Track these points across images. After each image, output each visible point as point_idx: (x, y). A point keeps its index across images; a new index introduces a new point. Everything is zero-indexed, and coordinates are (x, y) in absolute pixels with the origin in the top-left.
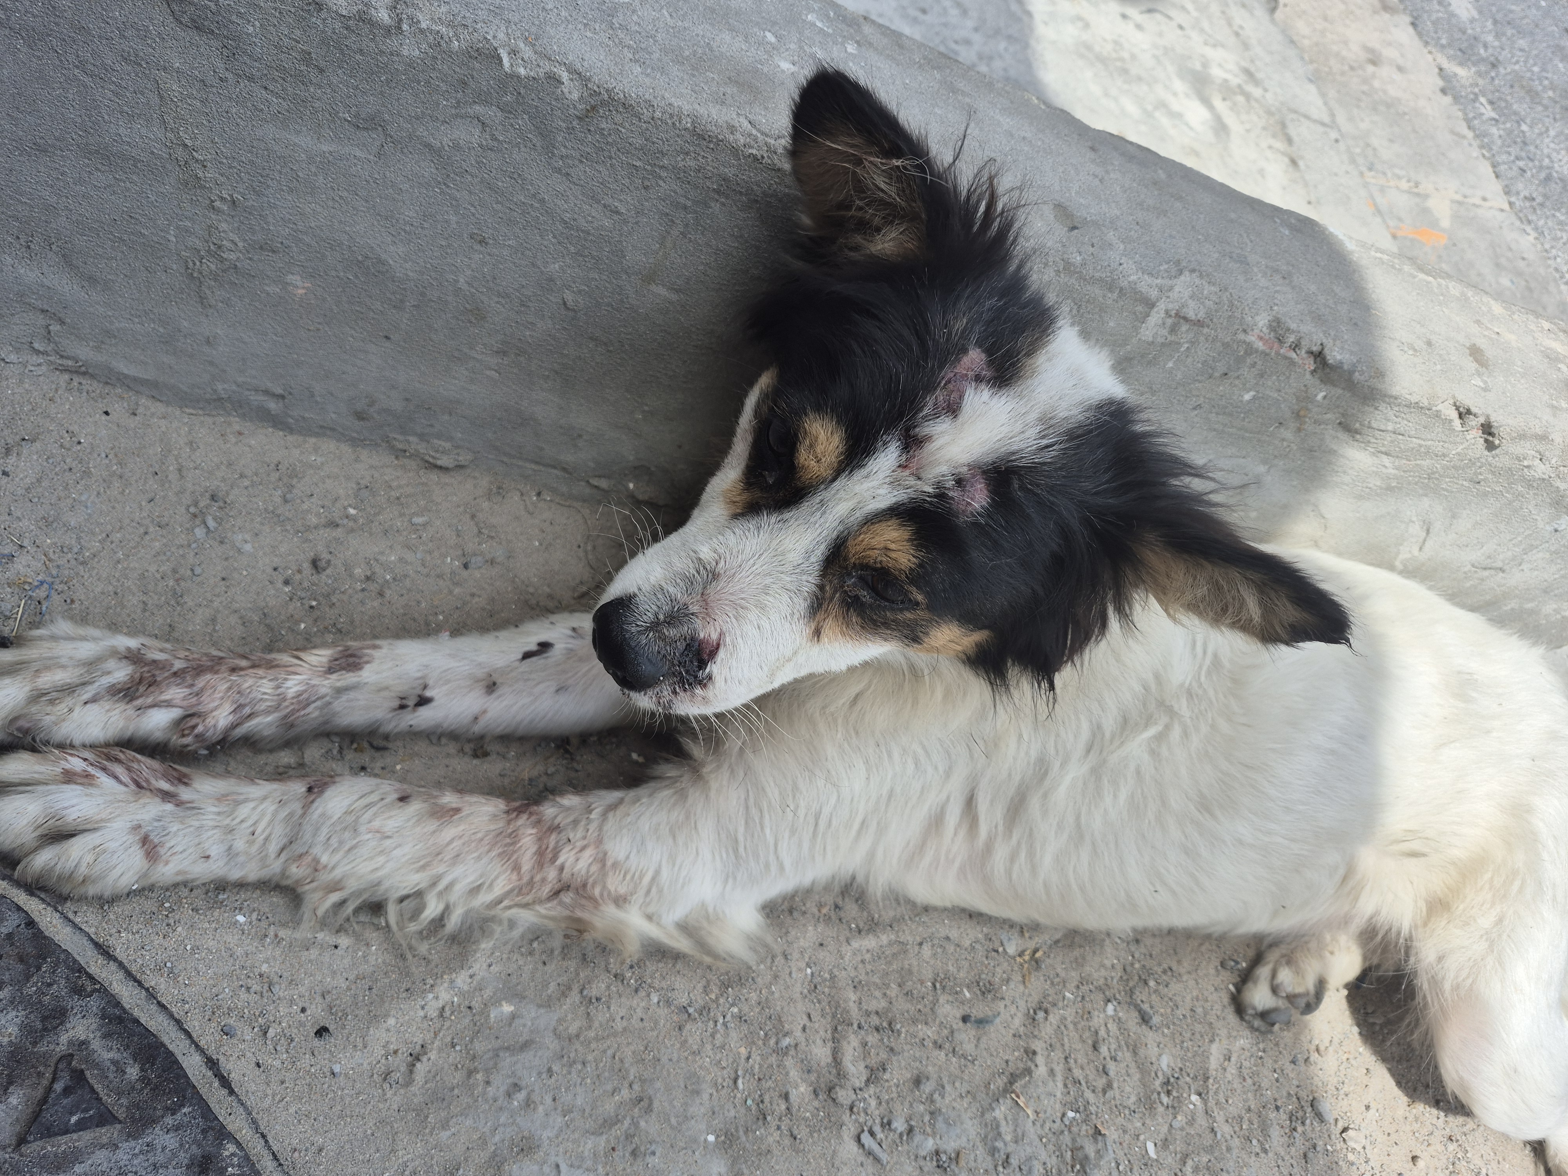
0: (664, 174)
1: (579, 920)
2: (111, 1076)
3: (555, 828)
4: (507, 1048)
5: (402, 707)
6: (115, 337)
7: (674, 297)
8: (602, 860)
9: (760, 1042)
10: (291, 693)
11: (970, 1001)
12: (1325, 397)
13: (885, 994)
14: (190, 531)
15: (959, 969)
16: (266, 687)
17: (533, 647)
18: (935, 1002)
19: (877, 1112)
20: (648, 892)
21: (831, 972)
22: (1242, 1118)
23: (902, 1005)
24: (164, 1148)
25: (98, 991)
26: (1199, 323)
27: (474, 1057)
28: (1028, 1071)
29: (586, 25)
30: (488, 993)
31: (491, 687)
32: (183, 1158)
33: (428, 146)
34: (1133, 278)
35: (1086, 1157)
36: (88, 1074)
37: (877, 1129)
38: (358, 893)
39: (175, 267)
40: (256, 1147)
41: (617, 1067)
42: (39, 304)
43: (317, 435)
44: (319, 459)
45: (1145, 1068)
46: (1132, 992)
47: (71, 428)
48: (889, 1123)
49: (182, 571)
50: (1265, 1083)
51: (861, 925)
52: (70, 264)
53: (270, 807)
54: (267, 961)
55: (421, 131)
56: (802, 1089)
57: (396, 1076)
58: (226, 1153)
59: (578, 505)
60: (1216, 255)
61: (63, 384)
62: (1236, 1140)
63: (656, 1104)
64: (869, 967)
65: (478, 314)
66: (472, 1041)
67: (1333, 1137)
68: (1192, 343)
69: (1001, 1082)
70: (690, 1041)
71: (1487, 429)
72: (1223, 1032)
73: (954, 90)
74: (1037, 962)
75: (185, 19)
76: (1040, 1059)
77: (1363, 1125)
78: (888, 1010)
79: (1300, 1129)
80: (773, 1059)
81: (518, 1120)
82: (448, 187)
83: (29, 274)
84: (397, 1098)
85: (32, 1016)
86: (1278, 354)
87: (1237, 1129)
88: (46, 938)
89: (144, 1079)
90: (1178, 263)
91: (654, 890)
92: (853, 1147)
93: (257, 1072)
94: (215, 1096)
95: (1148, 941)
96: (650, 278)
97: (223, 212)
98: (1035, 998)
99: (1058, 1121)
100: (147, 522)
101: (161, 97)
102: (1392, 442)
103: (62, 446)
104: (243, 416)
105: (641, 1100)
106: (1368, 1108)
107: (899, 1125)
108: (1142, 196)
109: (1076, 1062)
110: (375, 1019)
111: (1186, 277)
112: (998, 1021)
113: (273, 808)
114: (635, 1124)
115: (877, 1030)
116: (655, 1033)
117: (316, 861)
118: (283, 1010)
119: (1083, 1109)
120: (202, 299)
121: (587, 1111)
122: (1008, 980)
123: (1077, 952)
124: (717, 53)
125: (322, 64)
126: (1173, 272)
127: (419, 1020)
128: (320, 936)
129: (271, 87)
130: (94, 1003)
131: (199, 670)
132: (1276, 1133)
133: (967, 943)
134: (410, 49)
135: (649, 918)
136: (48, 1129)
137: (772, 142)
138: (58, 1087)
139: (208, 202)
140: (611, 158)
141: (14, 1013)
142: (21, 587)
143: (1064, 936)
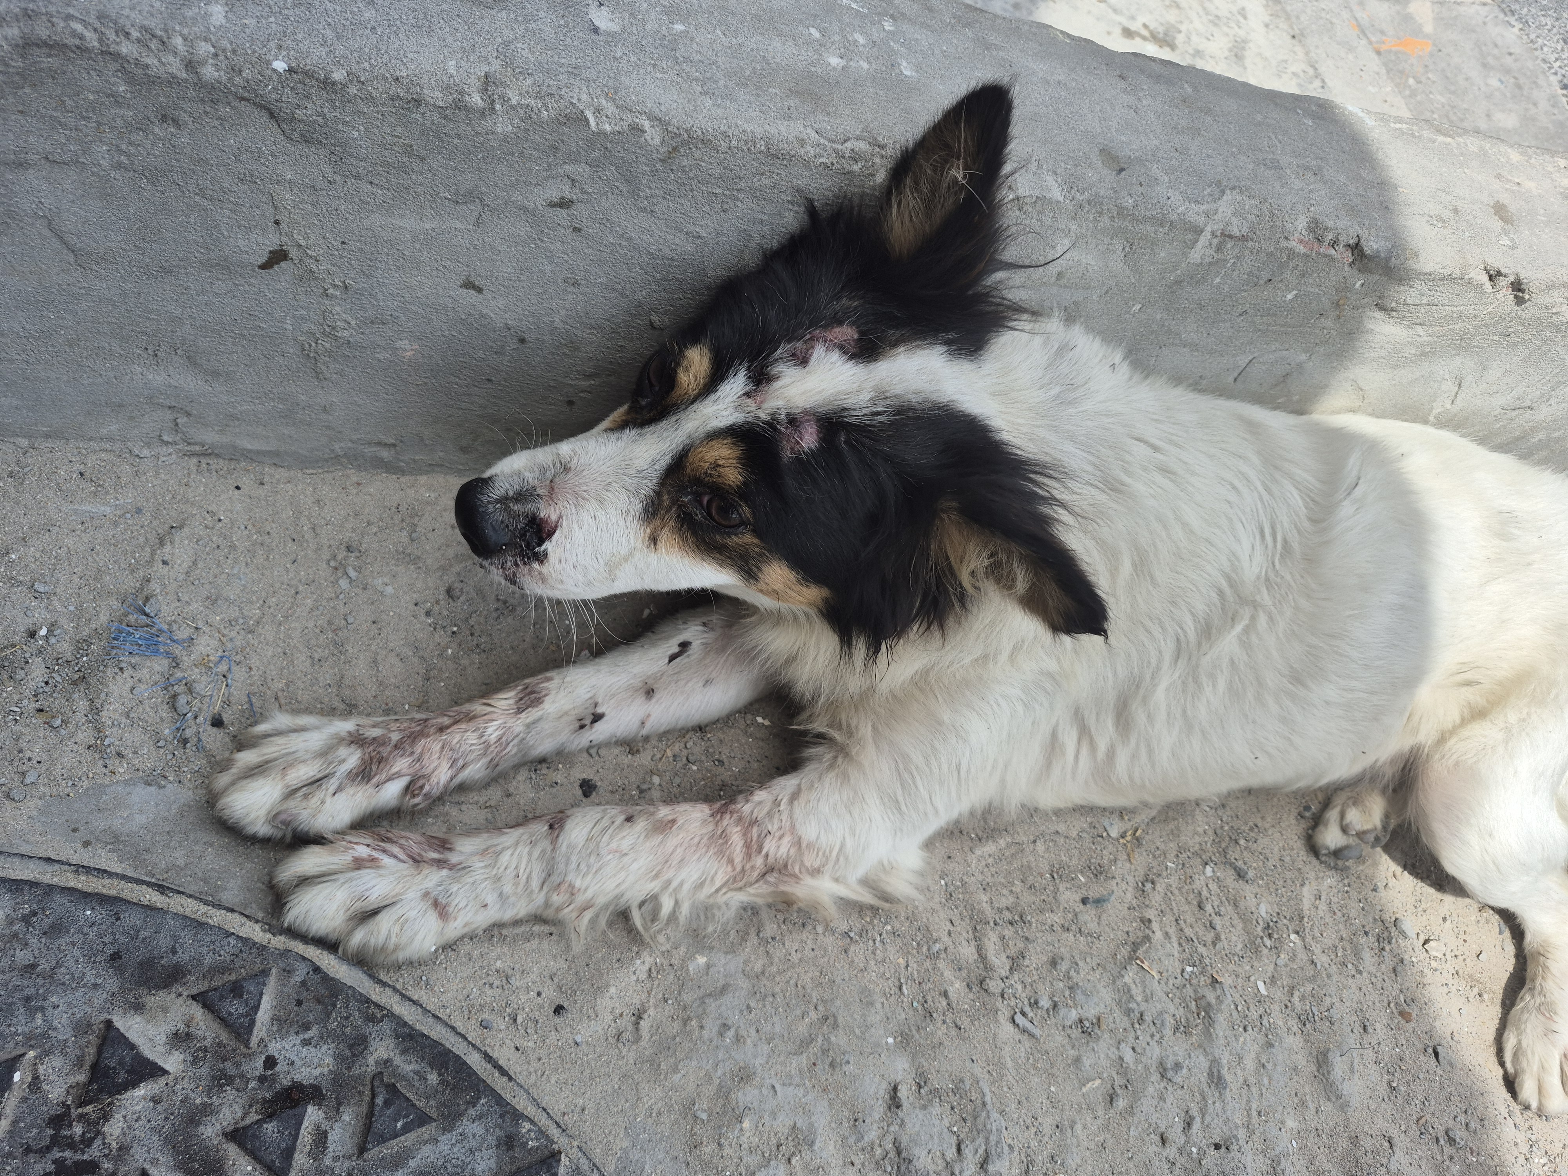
0: (741, 196)
1: (784, 893)
2: (417, 1084)
3: (754, 822)
4: (710, 995)
6: (238, 419)
9: (915, 951)
10: (492, 739)
11: (1085, 885)
12: (1362, 285)
13: (1011, 891)
14: (335, 583)
15: (1071, 858)
16: (471, 738)
17: (676, 649)
18: (1056, 892)
19: (1024, 995)
20: (838, 860)
21: (961, 880)
22: (1336, 948)
23: (1027, 898)
24: (474, 1136)
25: (387, 1016)
26: (1244, 238)
27: (685, 1008)
28: (1147, 938)
29: (654, 66)
30: (682, 950)
31: (649, 693)
32: (491, 1140)
33: (524, 209)
34: (1182, 209)
35: (1209, 1004)
36: (398, 1085)
37: (1027, 1009)
38: (606, 906)
39: (291, 351)
40: (543, 1120)
41: (801, 994)
42: (167, 402)
44: (433, 495)
45: (1246, 918)
46: (1225, 851)
47: (210, 509)
48: (1036, 1003)
49: (337, 622)
50: (1353, 914)
51: (980, 834)
52: (195, 364)
53: (525, 848)
54: (499, 958)
55: (516, 197)
56: (957, 986)
57: (626, 1036)
58: (524, 1130)
60: (1251, 166)
61: (194, 468)
62: (1334, 967)
63: (840, 1020)
64: (993, 870)
66: (680, 994)
67: (1416, 949)
68: (1238, 257)
69: (1125, 951)
70: (857, 961)
71: (1517, 287)
72: (1311, 875)
73: (988, 47)
74: (1137, 839)
75: (295, 136)
76: (1155, 926)
77: (1442, 935)
78: (1017, 905)
79: (1387, 948)
80: (928, 964)
81: (733, 1054)
82: (543, 241)
83: (157, 378)
84: (632, 1054)
85: (341, 1046)
86: (1318, 253)
87: (1333, 957)
88: (332, 979)
89: (442, 1082)
90: (1219, 183)
92: (1010, 1027)
93: (518, 1054)
94: (498, 1083)
95: (1233, 804)
97: (336, 297)
98: (1141, 872)
99: (1179, 976)
100: (295, 582)
101: (276, 208)
102: (1426, 313)
103: (206, 527)
104: (359, 468)
105: (827, 1018)
106: (1444, 919)
107: (1045, 1003)
108: (1175, 118)
109: (1185, 922)
110: (599, 990)
111: (1228, 196)
112: (1113, 898)
113: (527, 850)
114: (828, 1040)
115: (1011, 923)
116: (826, 959)
117: (572, 886)
118: (523, 998)
119: (1198, 962)
120: (318, 375)
121: (786, 1035)
122: (1115, 860)
123: (1172, 826)
124: (773, 65)
125: (423, 153)
126: (1217, 194)
127: (633, 984)
129: (376, 182)
130: (386, 1026)
131: (413, 738)
132: (1367, 955)
133: (1074, 833)
134: (503, 126)
136: (381, 1136)
137: (839, 147)
138: (379, 1101)
139: (321, 291)
140: (692, 190)
141: (326, 1047)
142: (205, 664)
143: (1159, 812)
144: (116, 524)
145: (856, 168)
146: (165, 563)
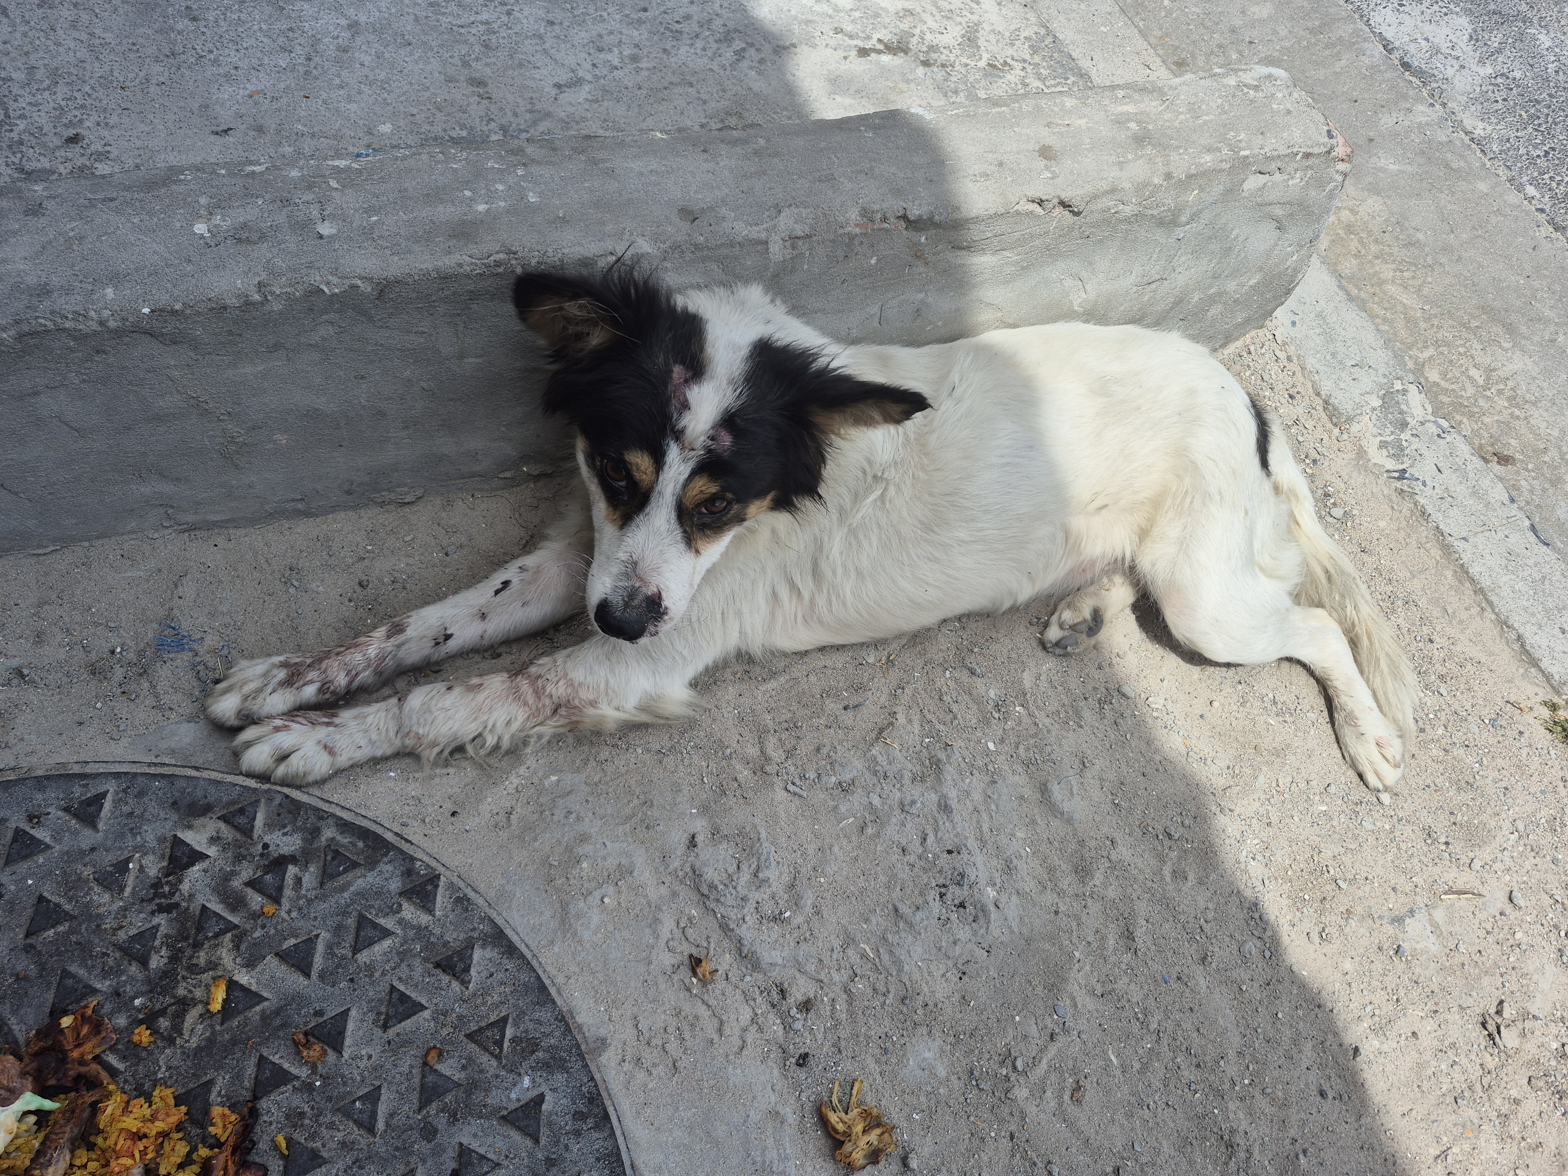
0: (436, 304)
1: (575, 722)
2: (351, 848)
3: (540, 676)
4: (560, 796)
5: (437, 644)
6: (202, 504)
7: (480, 360)
8: (571, 684)
9: (713, 756)
10: (373, 655)
11: (847, 697)
12: (927, 239)
13: (789, 710)
14: (287, 591)
15: (837, 682)
16: (358, 657)
17: (500, 586)
18: (824, 705)
19: (795, 772)
21: (751, 708)
22: (1058, 712)
23: (801, 712)
24: (388, 871)
25: (330, 816)
26: (808, 236)
27: (542, 805)
28: (892, 724)
29: (360, 247)
30: (540, 774)
31: (483, 616)
32: (398, 872)
33: (310, 345)
34: (745, 232)
35: (940, 760)
36: (340, 850)
37: (797, 780)
38: (448, 744)
39: (215, 456)
40: (432, 863)
41: (627, 791)
42: (158, 503)
43: (332, 512)
44: (339, 525)
45: (978, 702)
46: (962, 659)
47: (201, 561)
48: (804, 775)
49: (292, 615)
50: (1072, 686)
51: (764, 676)
52: (164, 477)
53: (382, 714)
54: (413, 790)
55: (303, 340)
56: (745, 773)
57: (501, 824)
58: (417, 866)
59: (500, 493)
60: (808, 185)
61: (187, 539)
62: (1056, 725)
63: (655, 802)
64: (776, 698)
65: (382, 414)
66: (538, 798)
67: (1139, 705)
68: (811, 249)
69: (873, 735)
70: (669, 767)
71: (1063, 204)
72: (1032, 664)
74: (892, 662)
76: (900, 716)
77: (1160, 692)
78: (792, 717)
79: (1108, 707)
80: (723, 763)
81: (575, 827)
82: (330, 359)
83: (147, 490)
84: (505, 834)
85: (305, 834)
86: (873, 230)
87: (1056, 719)
88: (297, 801)
89: (366, 846)
90: (776, 206)
91: (610, 691)
92: (783, 793)
93: (425, 837)
96: (461, 356)
97: (225, 420)
98: (895, 683)
99: (918, 746)
100: (262, 595)
101: (173, 381)
102: (999, 242)
103: (201, 572)
104: (287, 518)
105: (646, 802)
106: (1163, 681)
107: (812, 775)
108: (746, 168)
109: (928, 711)
110: (479, 801)
111: (786, 212)
112: (868, 703)
113: (384, 714)
114: (645, 814)
115: (787, 730)
116: (645, 768)
117: (417, 733)
118: (430, 809)
119: (936, 735)
120: (236, 466)
121: (615, 814)
122: (873, 678)
123: (919, 648)
124: (438, 223)
126: (775, 214)
127: (505, 796)
128: (438, 771)
130: (330, 821)
131: (320, 660)
132: (1087, 714)
133: (840, 666)
135: (617, 709)
136: (332, 877)
137: (486, 261)
138: (329, 859)
139: (216, 419)
140: (404, 309)
141: (297, 835)
142: (214, 651)
143: (909, 641)
144: (148, 581)
145: (501, 270)
146: (180, 598)
